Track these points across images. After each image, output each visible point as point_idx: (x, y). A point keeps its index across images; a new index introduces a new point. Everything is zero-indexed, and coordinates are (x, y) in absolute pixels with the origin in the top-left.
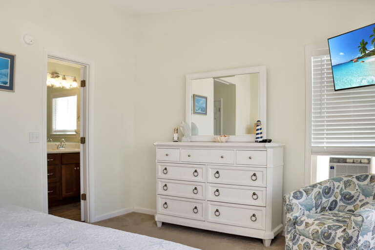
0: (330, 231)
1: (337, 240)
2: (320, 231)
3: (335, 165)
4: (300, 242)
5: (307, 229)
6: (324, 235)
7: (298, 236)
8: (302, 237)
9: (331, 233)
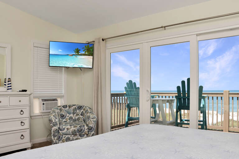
0: (81, 128)
1: (86, 130)
2: (76, 129)
3: (45, 102)
4: (63, 138)
5: (69, 131)
6: (79, 130)
7: (61, 136)
8: (64, 136)
9: (82, 129)
